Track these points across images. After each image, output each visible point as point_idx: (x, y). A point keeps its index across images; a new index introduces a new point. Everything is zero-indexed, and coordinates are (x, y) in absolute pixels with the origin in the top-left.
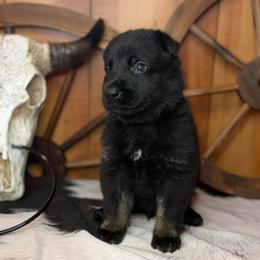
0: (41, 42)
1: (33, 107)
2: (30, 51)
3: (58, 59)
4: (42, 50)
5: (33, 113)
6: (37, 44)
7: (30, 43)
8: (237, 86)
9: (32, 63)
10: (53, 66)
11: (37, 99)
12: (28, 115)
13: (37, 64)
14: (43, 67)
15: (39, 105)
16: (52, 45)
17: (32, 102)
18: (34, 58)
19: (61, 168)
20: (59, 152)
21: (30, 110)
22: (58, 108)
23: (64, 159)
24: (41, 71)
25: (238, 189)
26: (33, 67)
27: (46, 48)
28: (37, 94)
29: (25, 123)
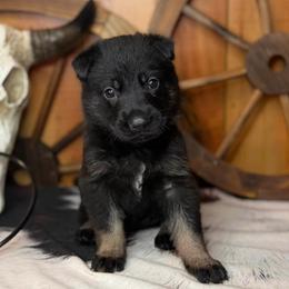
0: (21, 29)
1: (11, 105)
2: (7, 40)
3: (41, 48)
4: (22, 39)
5: (13, 111)
6: (16, 32)
7: (7, 31)
9: (10, 54)
10: (36, 56)
11: (17, 96)
12: (6, 115)
13: (16, 55)
14: (24, 57)
15: (19, 102)
16: (33, 32)
17: (10, 99)
18: (12, 49)
19: (53, 174)
20: (50, 155)
21: (9, 110)
22: (47, 102)
23: (57, 163)
24: (22, 62)
25: (260, 191)
26: (11, 58)
27: (26, 36)
28: (18, 89)
29: (3, 124)
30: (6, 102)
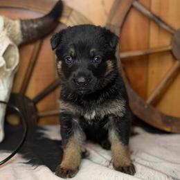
0: (14, 20)
1: (9, 70)
2: (5, 26)
3: (27, 32)
4: (15, 25)
5: (9, 75)
6: (11, 21)
7: (5, 20)
8: (170, 48)
9: (7, 35)
10: (24, 37)
11: (12, 64)
12: (5, 76)
13: (11, 37)
14: (16, 39)
15: (13, 68)
17: (8, 66)
18: (8, 32)
19: (34, 117)
20: (32, 104)
21: (7, 73)
22: (30, 69)
23: (36, 110)
24: (14, 41)
26: (7, 39)
27: (17, 24)
28: (12, 59)
29: (3, 82)
30: (5, 68)
